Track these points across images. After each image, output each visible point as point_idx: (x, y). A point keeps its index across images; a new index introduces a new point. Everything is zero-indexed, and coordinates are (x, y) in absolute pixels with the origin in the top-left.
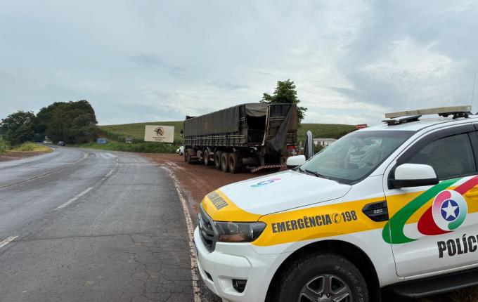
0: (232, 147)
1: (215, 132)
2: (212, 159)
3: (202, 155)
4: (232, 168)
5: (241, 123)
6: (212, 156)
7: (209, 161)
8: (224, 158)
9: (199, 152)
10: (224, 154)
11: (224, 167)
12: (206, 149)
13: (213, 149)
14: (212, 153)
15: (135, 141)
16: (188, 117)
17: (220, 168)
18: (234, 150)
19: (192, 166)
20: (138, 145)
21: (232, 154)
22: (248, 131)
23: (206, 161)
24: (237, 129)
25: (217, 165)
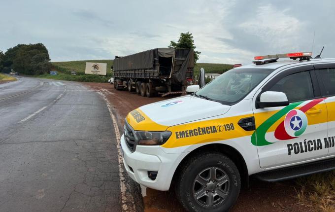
0: (148, 79)
1: (136, 68)
2: (134, 87)
3: (127, 84)
4: (148, 94)
5: (154, 62)
6: (134, 85)
7: (132, 88)
8: (142, 86)
9: (125, 82)
10: (143, 84)
11: (142, 92)
12: (129, 80)
13: (134, 80)
14: (134, 83)
15: (78, 74)
16: (117, 57)
17: (140, 93)
18: (150, 81)
19: (119, 92)
20: (81, 76)
21: (148, 84)
22: (160, 67)
23: (130, 88)
24: (152, 66)
25: (138, 91)
